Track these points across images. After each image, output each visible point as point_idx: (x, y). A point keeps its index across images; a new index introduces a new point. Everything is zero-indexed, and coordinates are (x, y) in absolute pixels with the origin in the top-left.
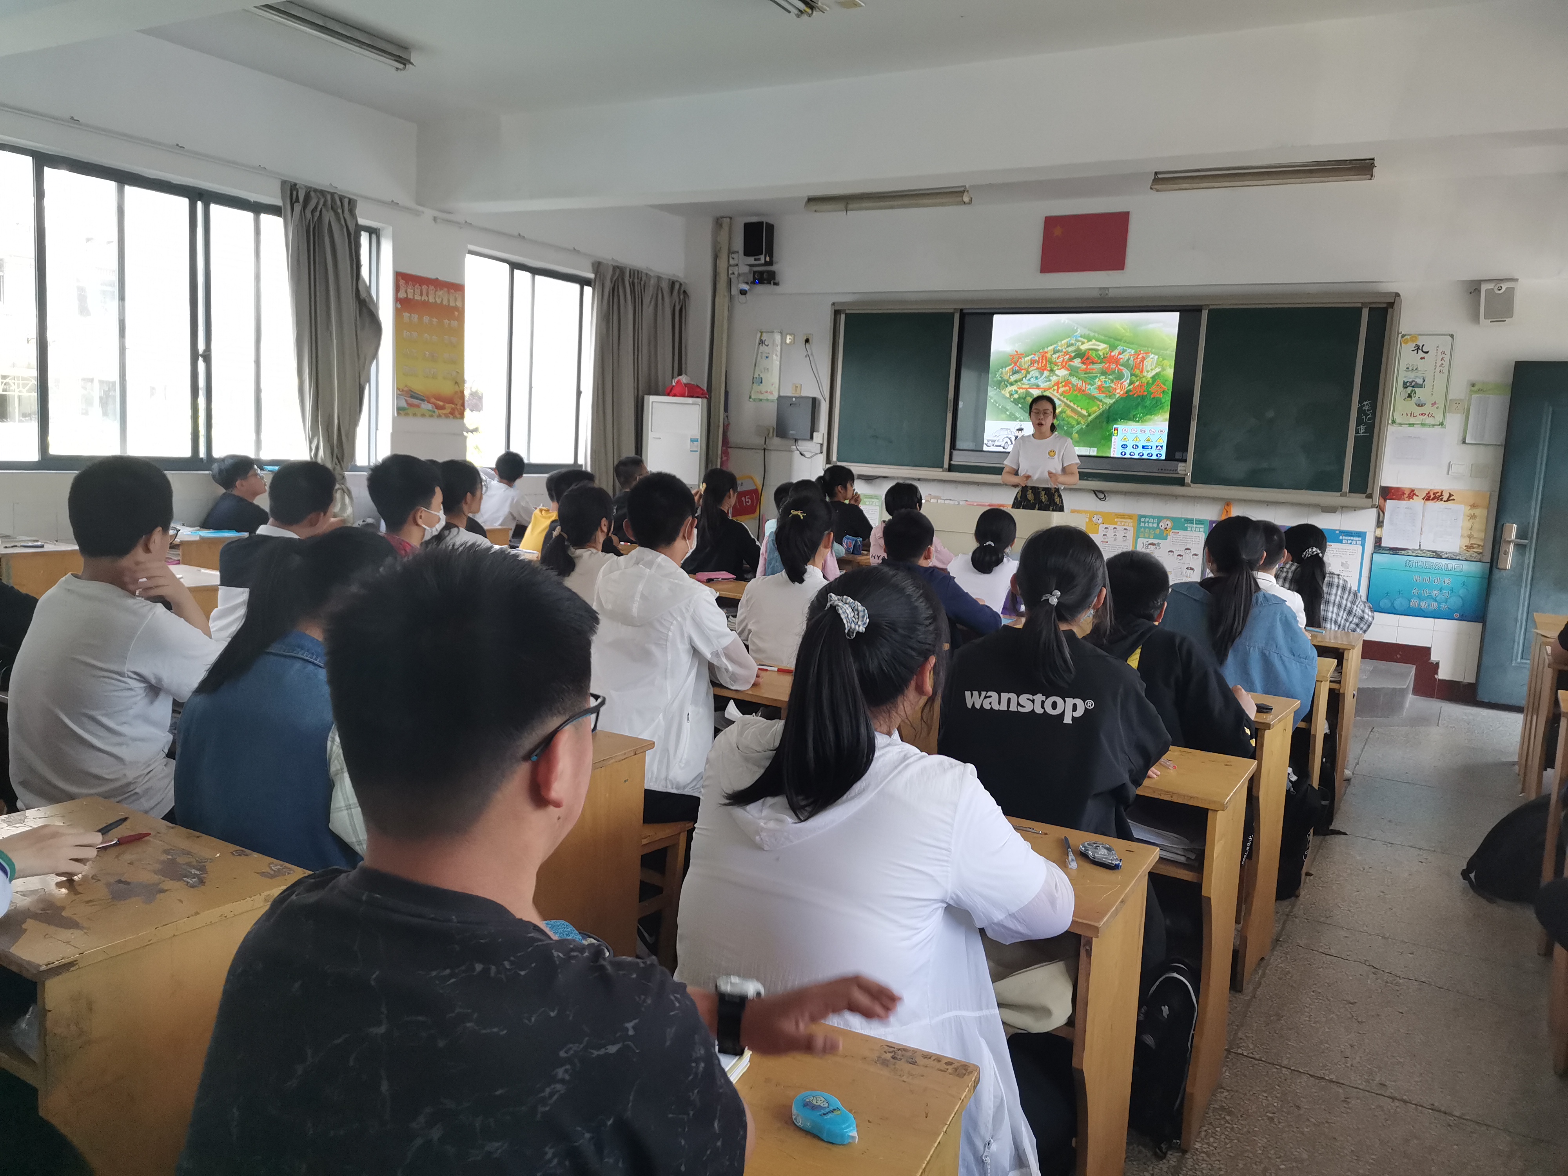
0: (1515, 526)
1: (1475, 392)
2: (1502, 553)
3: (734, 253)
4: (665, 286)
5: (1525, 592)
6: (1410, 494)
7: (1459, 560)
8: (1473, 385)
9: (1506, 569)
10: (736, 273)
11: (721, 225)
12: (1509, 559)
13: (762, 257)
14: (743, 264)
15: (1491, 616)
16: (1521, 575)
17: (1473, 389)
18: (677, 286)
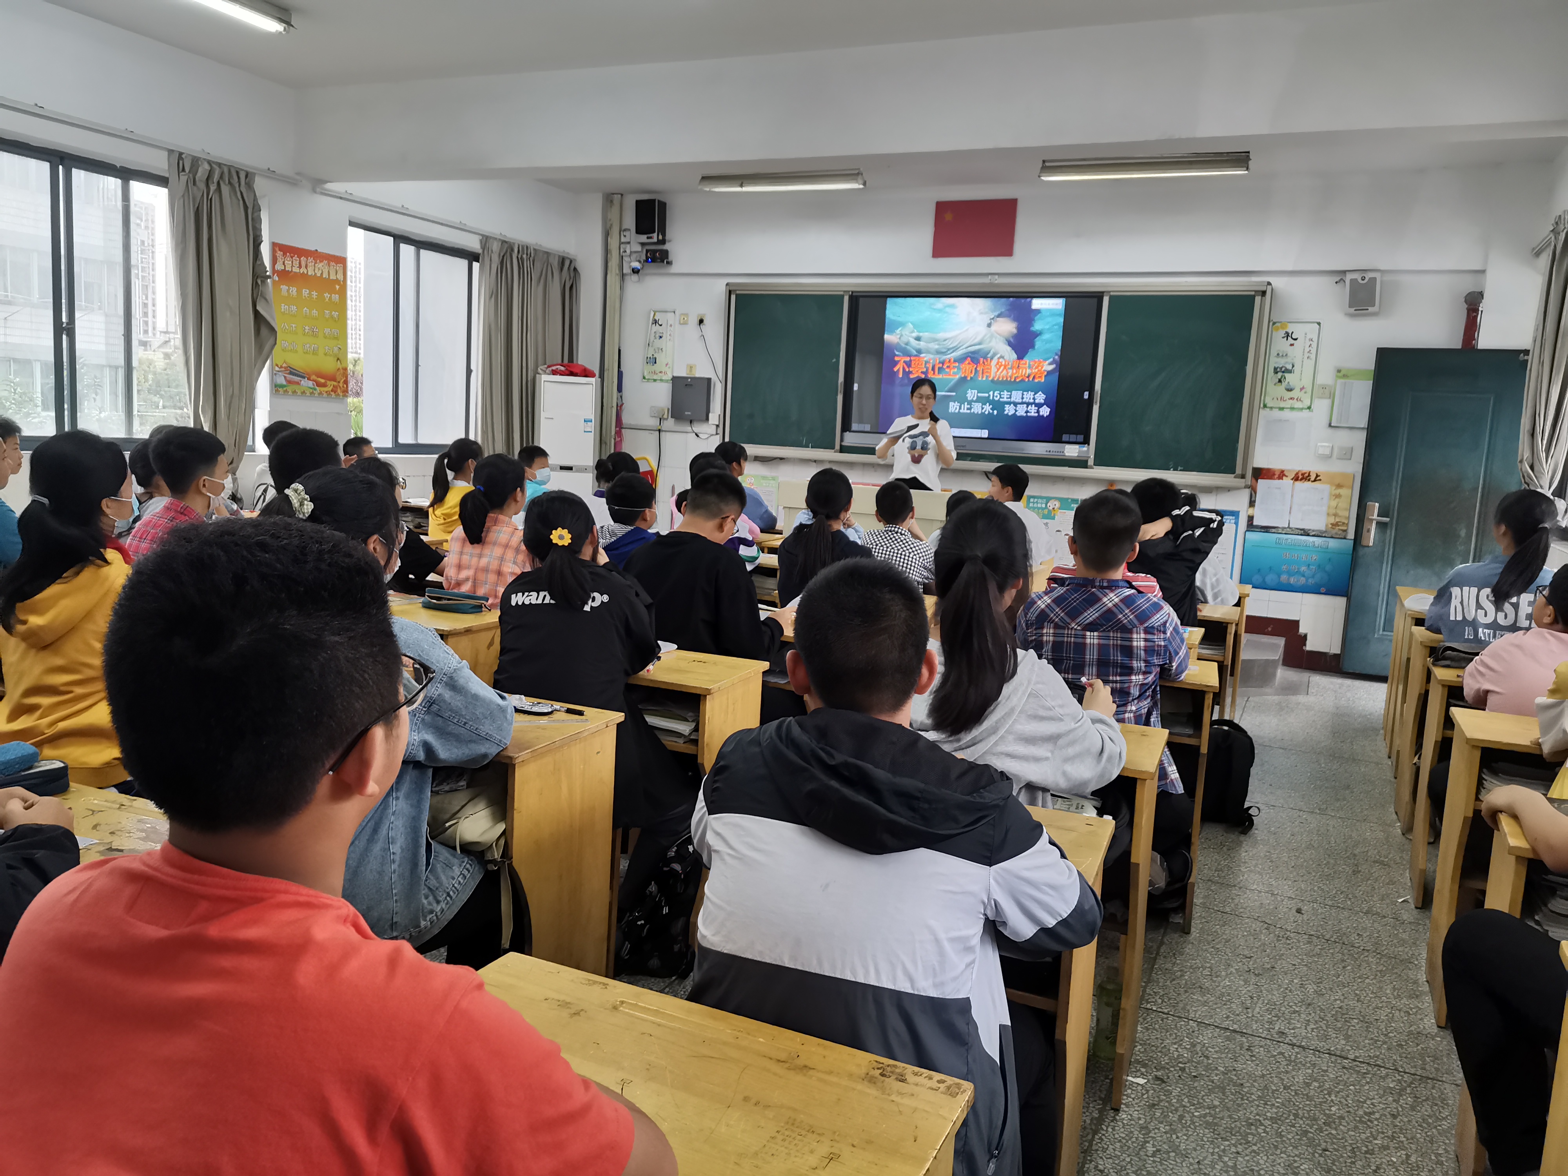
0: (1377, 505)
1: (1340, 377)
2: (1365, 530)
3: (625, 230)
4: (555, 263)
5: (1387, 567)
6: (1279, 475)
7: (1325, 537)
8: (1339, 371)
9: (1368, 546)
10: (628, 251)
11: (612, 201)
12: (1372, 535)
13: (655, 235)
14: (635, 243)
15: (1356, 591)
16: (1383, 552)
17: (1339, 374)
18: (567, 263)
